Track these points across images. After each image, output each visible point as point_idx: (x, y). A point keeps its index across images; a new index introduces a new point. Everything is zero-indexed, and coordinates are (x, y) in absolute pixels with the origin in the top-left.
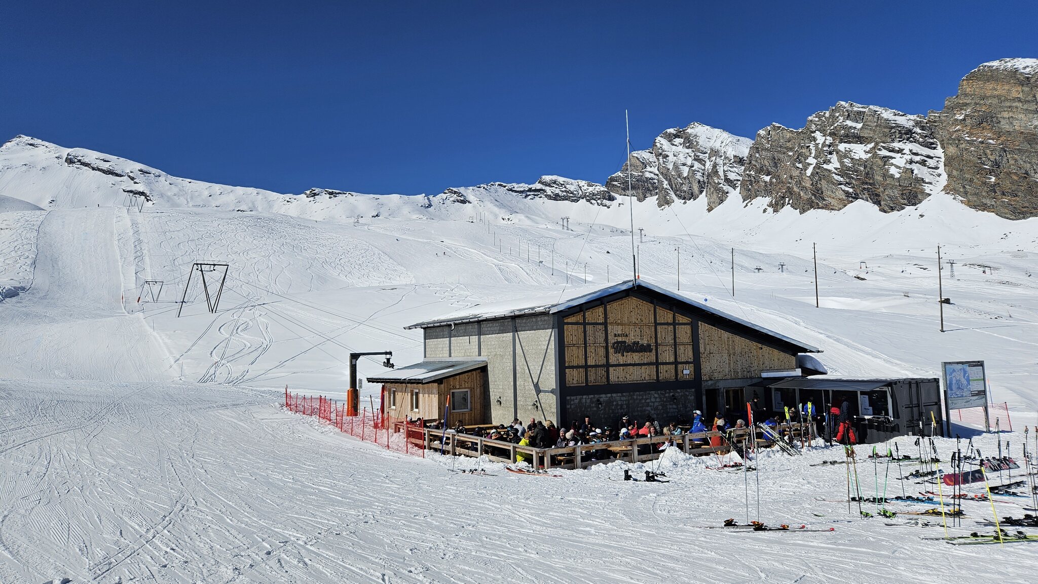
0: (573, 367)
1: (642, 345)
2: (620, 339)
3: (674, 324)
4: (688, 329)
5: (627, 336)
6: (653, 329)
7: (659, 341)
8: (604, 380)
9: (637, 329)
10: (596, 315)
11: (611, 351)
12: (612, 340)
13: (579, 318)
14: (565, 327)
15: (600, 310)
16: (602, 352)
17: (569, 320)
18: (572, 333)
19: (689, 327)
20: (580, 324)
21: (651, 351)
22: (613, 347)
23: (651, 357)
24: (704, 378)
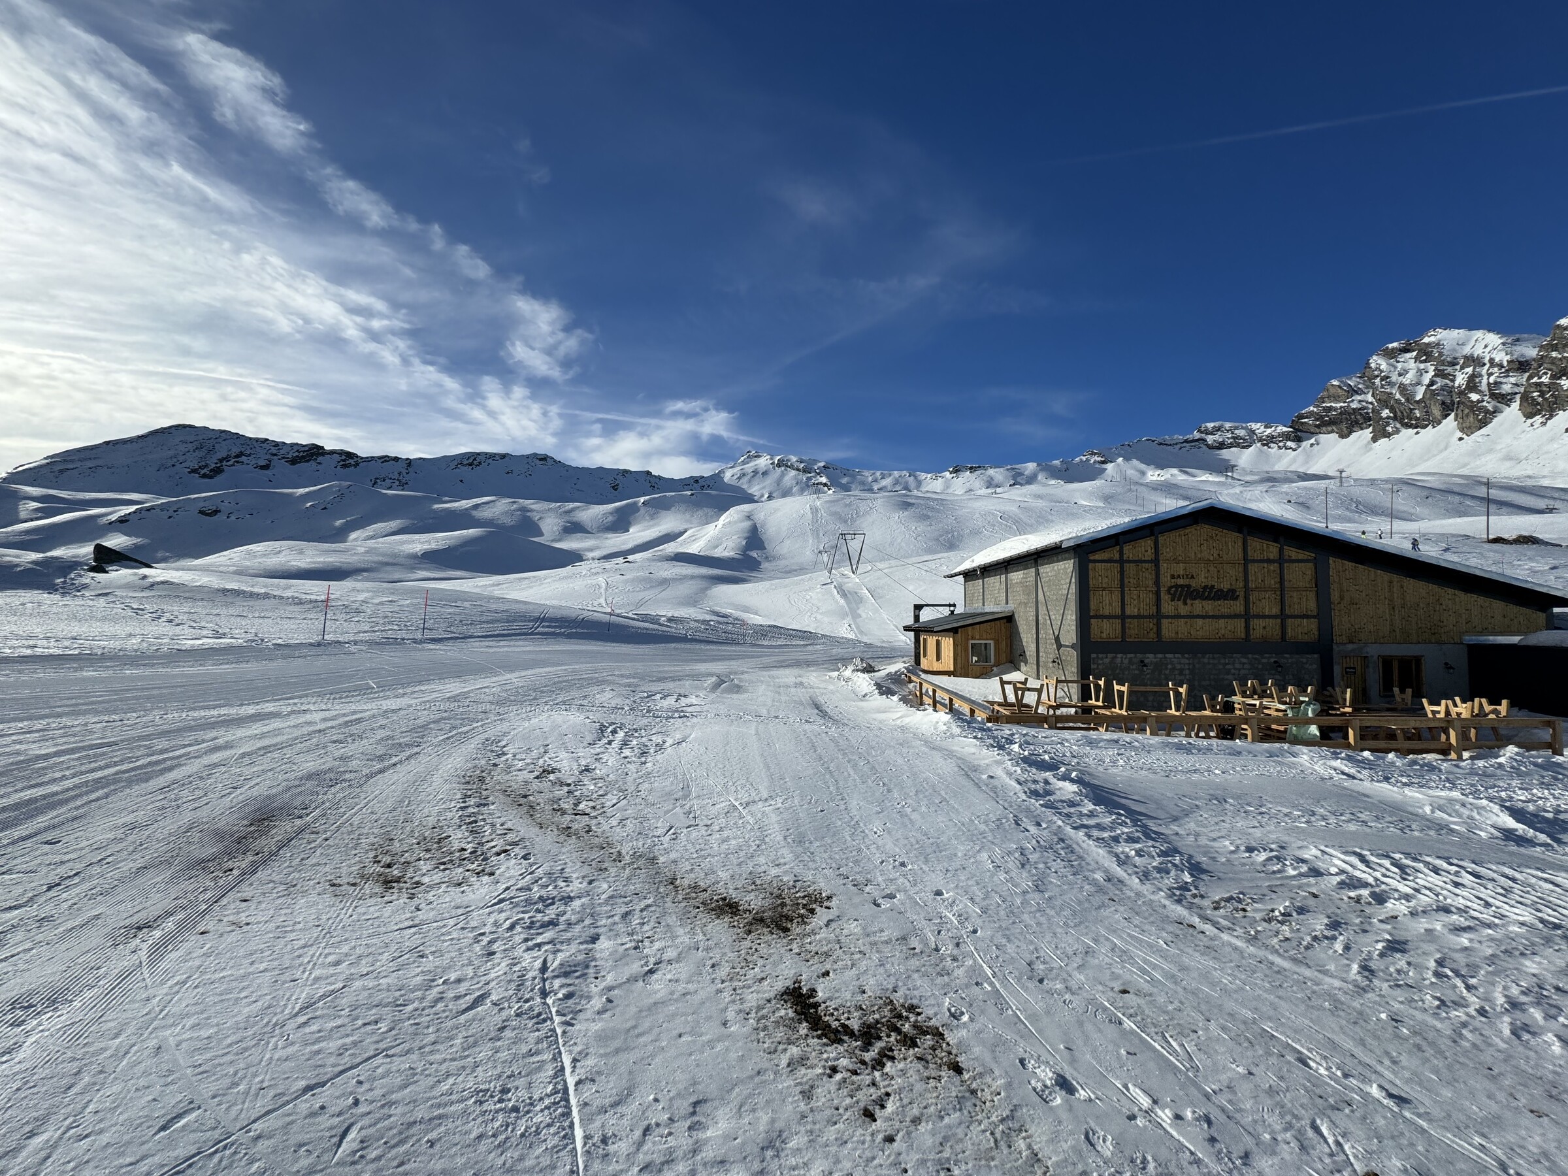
0: (1103, 617)
1: (1221, 590)
2: (1181, 582)
3: (1281, 561)
4: (1309, 569)
5: (1192, 577)
6: (1241, 569)
7: (1252, 585)
8: (1152, 635)
9: (1212, 569)
10: (1143, 549)
11: (1165, 597)
12: (1166, 580)
13: (1114, 553)
14: (1091, 565)
15: (1148, 543)
16: (1150, 598)
17: (1097, 557)
18: (1102, 573)
19: (1311, 565)
20: (1115, 561)
21: (1236, 598)
22: (1168, 591)
23: (1238, 607)
24: (1336, 639)
